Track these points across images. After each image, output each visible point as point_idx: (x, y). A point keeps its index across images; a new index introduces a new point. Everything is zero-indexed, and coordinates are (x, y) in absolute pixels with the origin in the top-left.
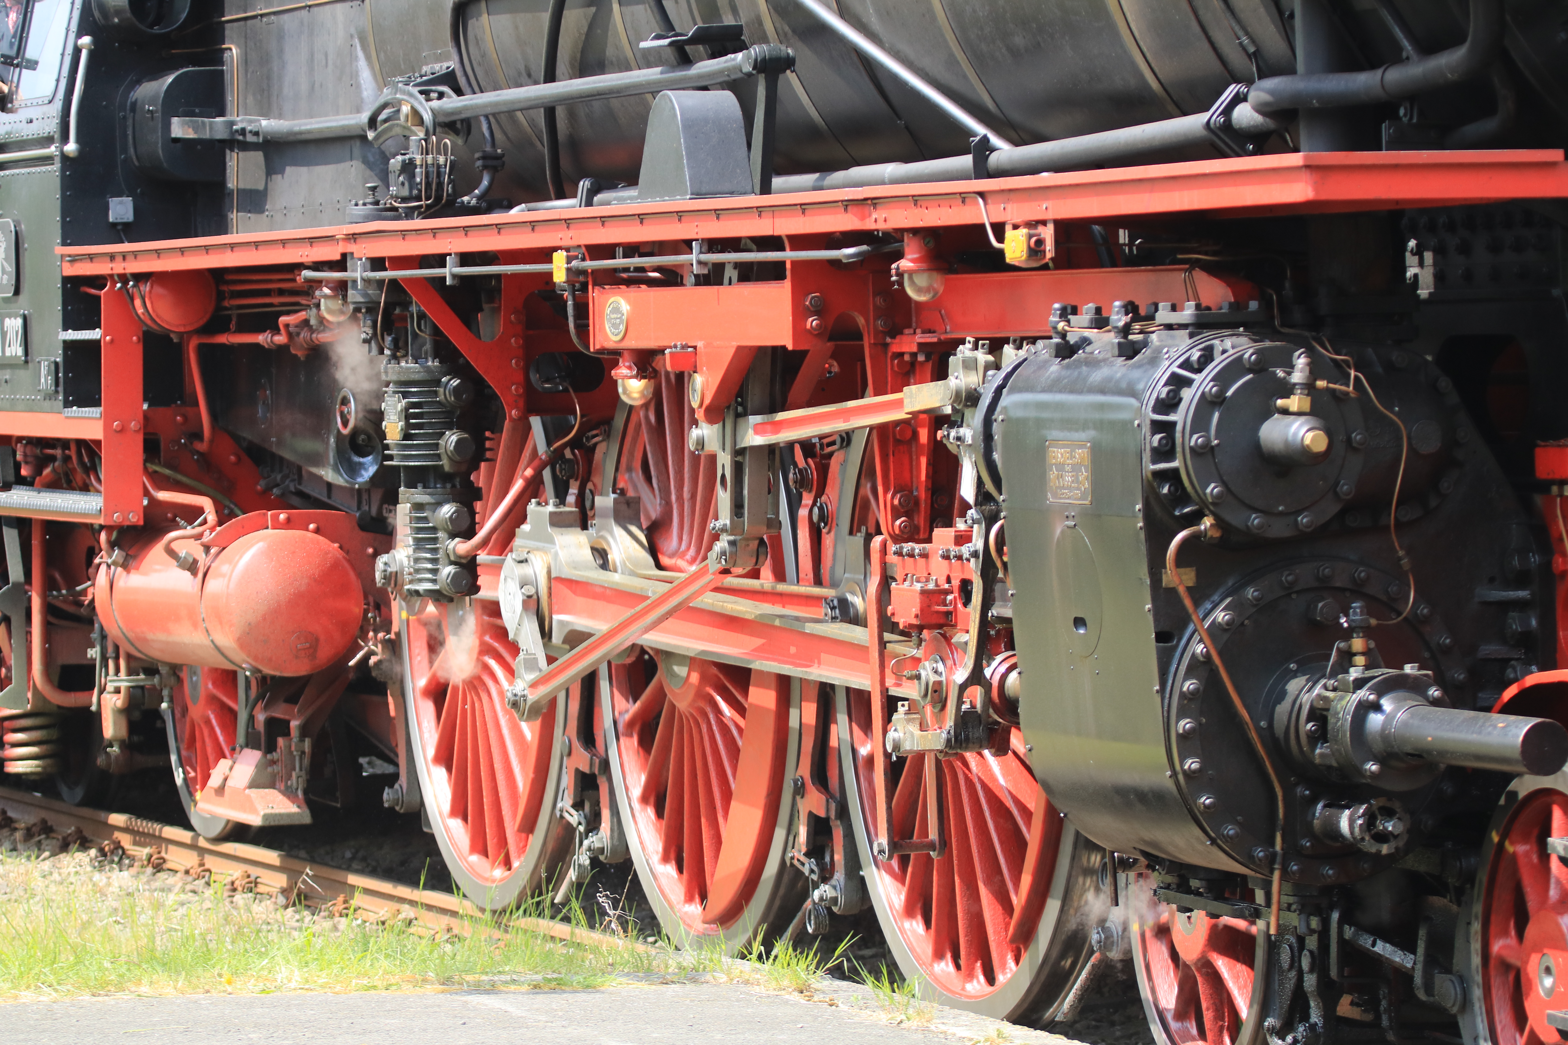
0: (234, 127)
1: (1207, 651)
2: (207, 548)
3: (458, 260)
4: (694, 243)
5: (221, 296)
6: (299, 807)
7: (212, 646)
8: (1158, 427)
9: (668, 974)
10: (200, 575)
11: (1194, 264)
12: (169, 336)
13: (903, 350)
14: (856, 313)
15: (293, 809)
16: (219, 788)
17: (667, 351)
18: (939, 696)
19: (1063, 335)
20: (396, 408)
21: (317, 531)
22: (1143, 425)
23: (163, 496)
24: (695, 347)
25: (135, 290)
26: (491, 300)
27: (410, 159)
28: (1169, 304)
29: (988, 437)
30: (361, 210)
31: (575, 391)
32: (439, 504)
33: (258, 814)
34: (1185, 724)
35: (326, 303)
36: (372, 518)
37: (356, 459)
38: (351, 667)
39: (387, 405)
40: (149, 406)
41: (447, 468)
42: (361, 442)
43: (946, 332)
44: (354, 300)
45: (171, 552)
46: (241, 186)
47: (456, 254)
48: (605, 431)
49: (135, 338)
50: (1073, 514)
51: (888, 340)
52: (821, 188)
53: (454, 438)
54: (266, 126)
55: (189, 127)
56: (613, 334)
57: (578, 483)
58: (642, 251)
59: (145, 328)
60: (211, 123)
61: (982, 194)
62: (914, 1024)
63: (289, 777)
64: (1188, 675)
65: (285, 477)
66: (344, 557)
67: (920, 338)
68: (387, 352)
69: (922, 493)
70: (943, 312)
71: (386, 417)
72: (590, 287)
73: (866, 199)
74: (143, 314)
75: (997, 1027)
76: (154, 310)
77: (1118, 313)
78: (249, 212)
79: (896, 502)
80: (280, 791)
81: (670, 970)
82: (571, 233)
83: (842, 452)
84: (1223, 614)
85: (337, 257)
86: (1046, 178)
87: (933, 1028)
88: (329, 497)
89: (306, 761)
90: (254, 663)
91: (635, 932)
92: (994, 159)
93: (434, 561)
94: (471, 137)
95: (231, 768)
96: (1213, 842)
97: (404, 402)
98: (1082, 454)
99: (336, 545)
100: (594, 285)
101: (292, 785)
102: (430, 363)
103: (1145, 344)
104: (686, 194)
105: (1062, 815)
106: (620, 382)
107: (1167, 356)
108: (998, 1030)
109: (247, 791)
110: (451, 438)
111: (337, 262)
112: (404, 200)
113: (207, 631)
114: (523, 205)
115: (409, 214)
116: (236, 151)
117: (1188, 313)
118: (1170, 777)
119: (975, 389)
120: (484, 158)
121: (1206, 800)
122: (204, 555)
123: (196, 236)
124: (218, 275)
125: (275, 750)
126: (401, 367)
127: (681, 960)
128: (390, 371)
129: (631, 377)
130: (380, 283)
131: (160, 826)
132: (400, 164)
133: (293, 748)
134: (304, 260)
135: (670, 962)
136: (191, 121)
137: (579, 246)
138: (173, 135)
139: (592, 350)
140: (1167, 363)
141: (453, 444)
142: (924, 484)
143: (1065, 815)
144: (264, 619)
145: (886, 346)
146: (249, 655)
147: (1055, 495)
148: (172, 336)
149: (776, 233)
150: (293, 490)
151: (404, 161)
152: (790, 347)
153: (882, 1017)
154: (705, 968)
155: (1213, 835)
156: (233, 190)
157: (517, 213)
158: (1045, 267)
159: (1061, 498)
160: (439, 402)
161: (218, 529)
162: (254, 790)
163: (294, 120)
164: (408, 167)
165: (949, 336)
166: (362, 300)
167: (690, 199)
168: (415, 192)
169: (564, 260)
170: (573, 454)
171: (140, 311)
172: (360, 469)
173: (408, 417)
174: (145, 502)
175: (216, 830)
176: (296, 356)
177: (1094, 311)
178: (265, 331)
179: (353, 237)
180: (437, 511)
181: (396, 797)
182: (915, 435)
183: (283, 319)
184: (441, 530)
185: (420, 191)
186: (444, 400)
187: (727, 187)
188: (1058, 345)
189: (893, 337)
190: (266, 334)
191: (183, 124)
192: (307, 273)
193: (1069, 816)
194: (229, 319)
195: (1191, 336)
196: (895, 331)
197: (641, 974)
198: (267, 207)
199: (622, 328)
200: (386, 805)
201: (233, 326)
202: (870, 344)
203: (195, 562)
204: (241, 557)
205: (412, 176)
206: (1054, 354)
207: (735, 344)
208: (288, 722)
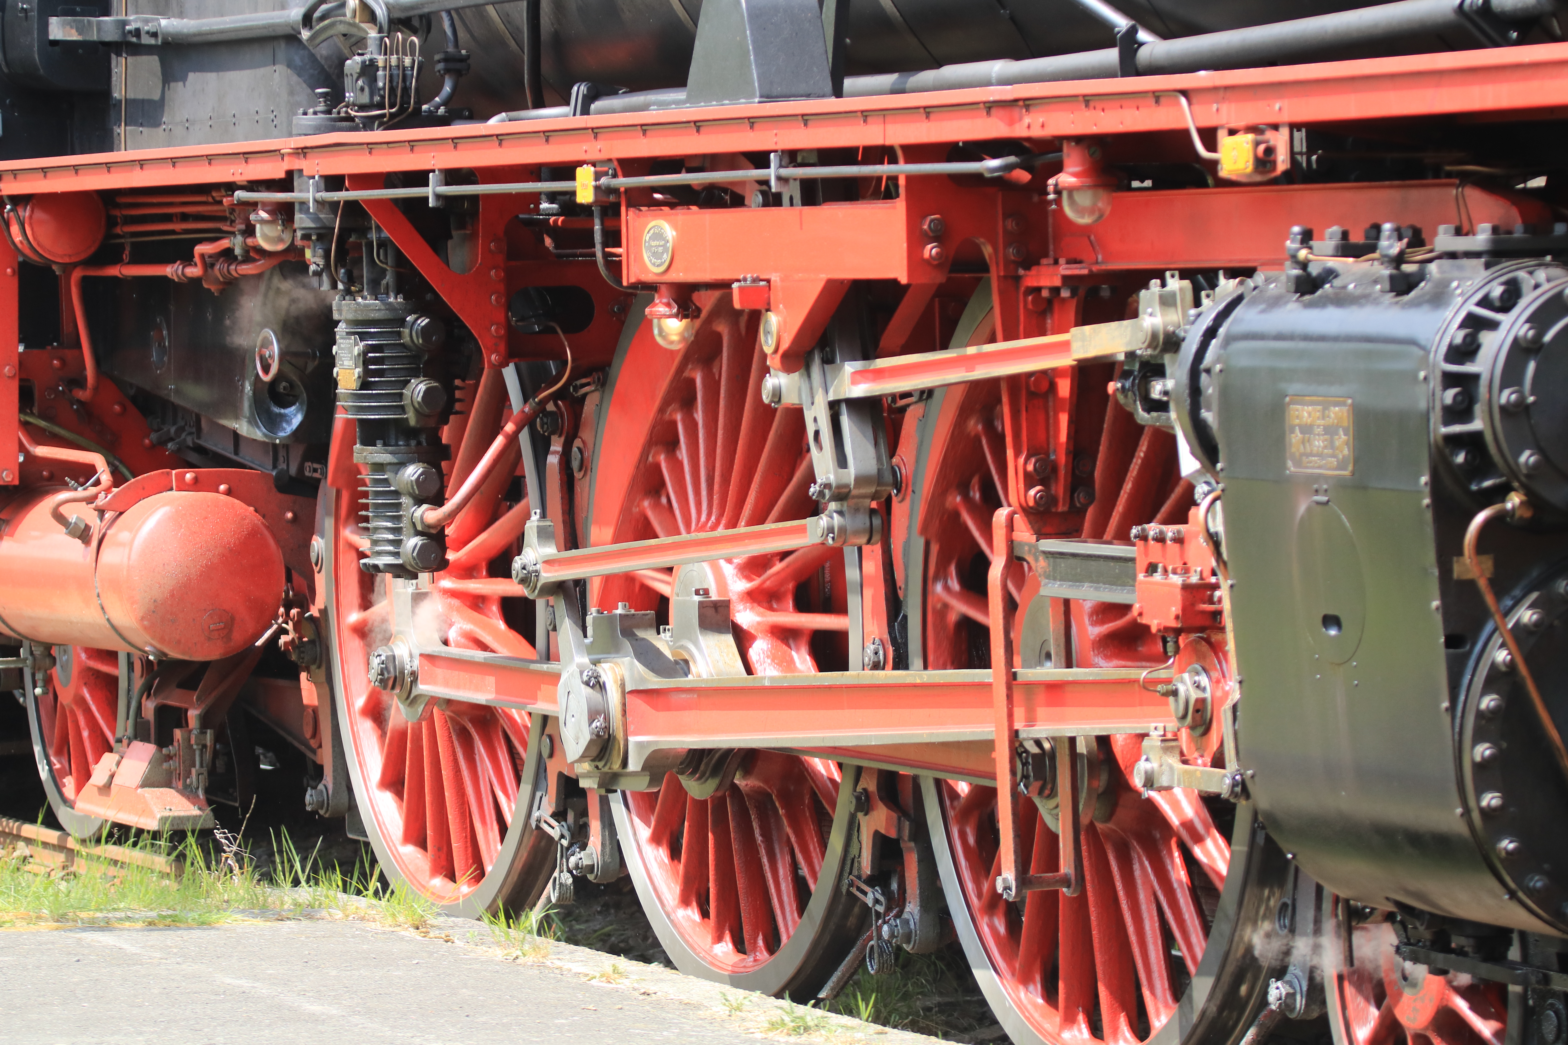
0: (127, 28)
1: (1512, 660)
2: (101, 512)
3: (442, 177)
4: (772, 155)
5: (112, 222)
6: (200, 809)
7: (108, 626)
8: (1449, 379)
9: (284, 910)
10: (94, 543)
11: (1466, 179)
12: (50, 268)
13: (1042, 283)
14: (982, 240)
15: (195, 811)
16: (104, 786)
17: (735, 285)
18: (1202, 717)
19: (1304, 265)
20: (351, 352)
21: (229, 493)
22: (1431, 377)
23: (42, 451)
24: (768, 281)
25: (12, 214)
26: (462, 226)
27: (371, 60)
28: (1451, 227)
29: (1195, 391)
30: (310, 120)
31: (564, 332)
32: (402, 464)
33: (154, 817)
34: (1483, 751)
35: (261, 229)
36: (291, 477)
37: (277, 410)
38: (258, 647)
39: (339, 348)
40: (25, 348)
41: (412, 422)
42: (282, 390)
43: (1097, 263)
44: (303, 226)
45: (59, 518)
46: (131, 95)
47: (440, 170)
48: (599, 379)
49: (9, 270)
50: (1325, 487)
51: (1021, 272)
52: (903, 91)
53: (422, 387)
54: (166, 27)
55: (72, 27)
56: (654, 264)
57: (562, 439)
58: (688, 165)
59: (21, 259)
60: (99, 23)
61: (1184, 93)
62: (530, 959)
63: (188, 774)
64: (1487, 689)
65: (181, 430)
66: (262, 523)
67: (1065, 269)
68: (340, 286)
69: (1060, 457)
70: (1092, 237)
71: (338, 362)
72: (623, 209)
73: (1016, 100)
74: (21, 242)
75: (613, 962)
76: (34, 238)
77: (1389, 238)
78: (141, 125)
79: (1030, 468)
80: (178, 791)
81: (286, 907)
82: (599, 145)
83: (921, 405)
84: (1529, 613)
85: (281, 175)
86: (1204, 78)
87: (548, 963)
88: (236, 453)
89: (208, 756)
90: (159, 646)
91: (250, 869)
92: (1143, 54)
93: (397, 531)
94: (430, 35)
95: (118, 764)
96: (1513, 895)
97: (362, 344)
98: (1339, 414)
99: (252, 509)
100: (628, 206)
101: (192, 783)
102: (392, 300)
103: (1420, 277)
104: (754, 96)
105: (1290, 856)
106: (655, 321)
107: (1459, 291)
108: (613, 965)
109: (140, 790)
110: (418, 388)
111: (280, 180)
112: (362, 108)
113: (103, 608)
114: (504, 114)
115: (368, 124)
116: (124, 55)
117: (1481, 239)
118: (1462, 815)
119: (1174, 333)
120: (446, 60)
121: (1507, 845)
122: (98, 521)
123: (73, 153)
124: (108, 197)
125: (172, 743)
126: (359, 304)
127: (297, 896)
128: (345, 309)
129: (670, 316)
130: (334, 206)
131: (17, 824)
132: (360, 66)
133: (193, 741)
134: (238, 178)
135: (286, 898)
136: (74, 21)
137: (610, 160)
138: (51, 37)
139: (625, 283)
140: (1460, 300)
141: (421, 394)
142: (1065, 446)
143: (1294, 857)
144: (172, 596)
145: (1017, 279)
146: (153, 638)
147: (1298, 463)
148: (54, 267)
149: (888, 142)
150: (191, 445)
151: (364, 62)
152: (904, 280)
153: (498, 953)
154: (320, 904)
155: (1512, 885)
156: (121, 101)
157: (496, 123)
158: (1274, 182)
159: (1307, 468)
160: (403, 345)
161: (115, 490)
162: (147, 789)
163: (199, 18)
164: (369, 70)
165: (1104, 267)
166: (312, 225)
167: (760, 102)
168: (377, 99)
169: (591, 177)
170: (556, 405)
171: (18, 238)
172: (281, 422)
173: (366, 362)
174: (21, 459)
175: (89, 831)
176: (209, 290)
177: (1339, 236)
178: (175, 262)
179: (303, 152)
180: (400, 473)
181: (320, 799)
182: (1053, 387)
183: (199, 249)
184: (405, 495)
185: (383, 97)
186: (410, 343)
187: (803, 88)
188: (1298, 279)
189: (1027, 268)
190: (176, 266)
191: (64, 25)
192: (239, 194)
193: (1298, 857)
194: (122, 247)
195: (1487, 266)
196: (1030, 261)
197: (256, 911)
198: (164, 119)
199: (667, 258)
200: (309, 808)
201: (126, 256)
202: (999, 277)
203: (87, 528)
204: (144, 523)
205: (375, 79)
206: (1293, 288)
207: (824, 277)
208: (186, 711)
